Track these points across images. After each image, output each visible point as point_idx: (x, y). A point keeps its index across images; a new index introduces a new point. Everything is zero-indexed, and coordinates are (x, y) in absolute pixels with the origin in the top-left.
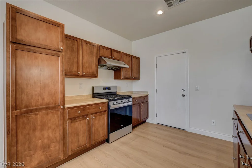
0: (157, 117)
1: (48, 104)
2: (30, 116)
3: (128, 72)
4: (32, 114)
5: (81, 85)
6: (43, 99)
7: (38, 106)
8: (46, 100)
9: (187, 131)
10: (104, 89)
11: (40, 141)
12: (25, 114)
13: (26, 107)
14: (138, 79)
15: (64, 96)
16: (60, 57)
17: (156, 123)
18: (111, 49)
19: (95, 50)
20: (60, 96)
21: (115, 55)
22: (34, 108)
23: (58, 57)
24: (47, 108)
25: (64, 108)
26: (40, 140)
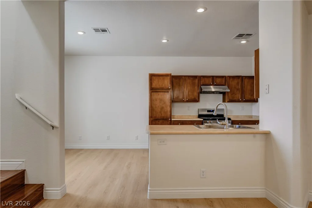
1: (163, 117)
3: (235, 95)
5: (189, 108)
6: (161, 114)
8: (163, 115)
10: (209, 111)
13: (155, 117)
15: (171, 114)
18: (213, 76)
19: (197, 81)
20: (169, 113)
21: (218, 80)
22: (158, 118)
23: (168, 92)
24: (163, 119)
25: (171, 120)
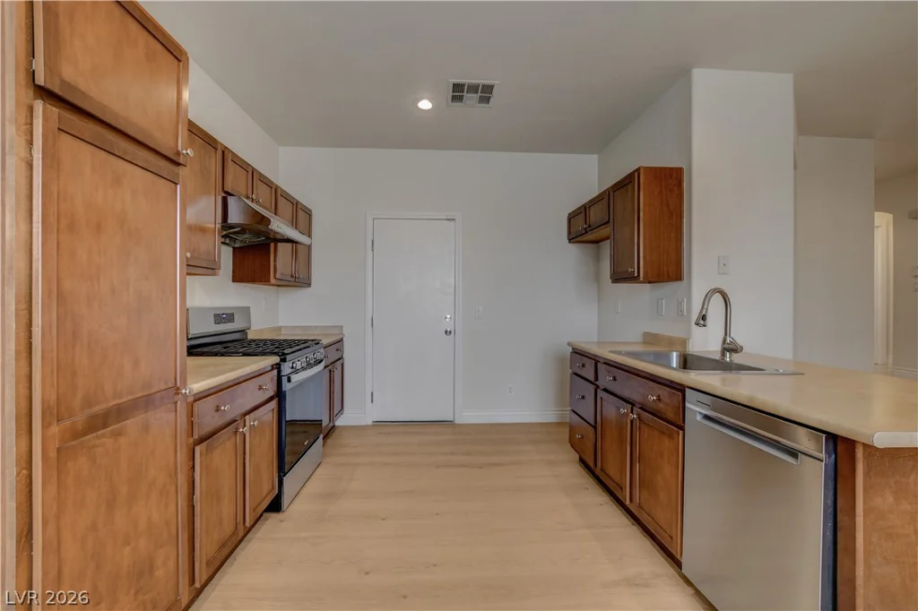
0: (372, 401)
2: (98, 442)
4: (103, 436)
7: (121, 397)
8: (145, 369)
9: (456, 422)
10: (218, 319)
11: (127, 550)
12: (85, 434)
13: (88, 401)
14: (307, 284)
16: (178, 186)
17: (370, 423)
18: (254, 170)
21: (263, 192)
23: (173, 185)
26: (129, 544)
